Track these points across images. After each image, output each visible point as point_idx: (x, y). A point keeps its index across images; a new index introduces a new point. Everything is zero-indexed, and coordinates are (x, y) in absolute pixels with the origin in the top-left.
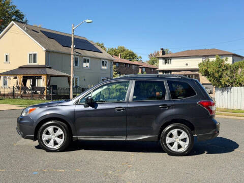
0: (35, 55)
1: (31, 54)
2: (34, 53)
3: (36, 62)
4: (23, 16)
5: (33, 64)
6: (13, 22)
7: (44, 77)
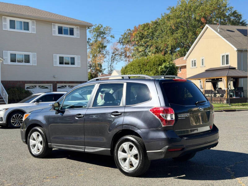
0: (227, 56)
1: (224, 56)
2: (227, 54)
3: (228, 64)
4: (240, 15)
5: (225, 65)
6: (207, 25)
7: (225, 79)
